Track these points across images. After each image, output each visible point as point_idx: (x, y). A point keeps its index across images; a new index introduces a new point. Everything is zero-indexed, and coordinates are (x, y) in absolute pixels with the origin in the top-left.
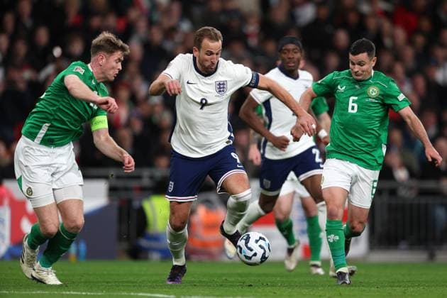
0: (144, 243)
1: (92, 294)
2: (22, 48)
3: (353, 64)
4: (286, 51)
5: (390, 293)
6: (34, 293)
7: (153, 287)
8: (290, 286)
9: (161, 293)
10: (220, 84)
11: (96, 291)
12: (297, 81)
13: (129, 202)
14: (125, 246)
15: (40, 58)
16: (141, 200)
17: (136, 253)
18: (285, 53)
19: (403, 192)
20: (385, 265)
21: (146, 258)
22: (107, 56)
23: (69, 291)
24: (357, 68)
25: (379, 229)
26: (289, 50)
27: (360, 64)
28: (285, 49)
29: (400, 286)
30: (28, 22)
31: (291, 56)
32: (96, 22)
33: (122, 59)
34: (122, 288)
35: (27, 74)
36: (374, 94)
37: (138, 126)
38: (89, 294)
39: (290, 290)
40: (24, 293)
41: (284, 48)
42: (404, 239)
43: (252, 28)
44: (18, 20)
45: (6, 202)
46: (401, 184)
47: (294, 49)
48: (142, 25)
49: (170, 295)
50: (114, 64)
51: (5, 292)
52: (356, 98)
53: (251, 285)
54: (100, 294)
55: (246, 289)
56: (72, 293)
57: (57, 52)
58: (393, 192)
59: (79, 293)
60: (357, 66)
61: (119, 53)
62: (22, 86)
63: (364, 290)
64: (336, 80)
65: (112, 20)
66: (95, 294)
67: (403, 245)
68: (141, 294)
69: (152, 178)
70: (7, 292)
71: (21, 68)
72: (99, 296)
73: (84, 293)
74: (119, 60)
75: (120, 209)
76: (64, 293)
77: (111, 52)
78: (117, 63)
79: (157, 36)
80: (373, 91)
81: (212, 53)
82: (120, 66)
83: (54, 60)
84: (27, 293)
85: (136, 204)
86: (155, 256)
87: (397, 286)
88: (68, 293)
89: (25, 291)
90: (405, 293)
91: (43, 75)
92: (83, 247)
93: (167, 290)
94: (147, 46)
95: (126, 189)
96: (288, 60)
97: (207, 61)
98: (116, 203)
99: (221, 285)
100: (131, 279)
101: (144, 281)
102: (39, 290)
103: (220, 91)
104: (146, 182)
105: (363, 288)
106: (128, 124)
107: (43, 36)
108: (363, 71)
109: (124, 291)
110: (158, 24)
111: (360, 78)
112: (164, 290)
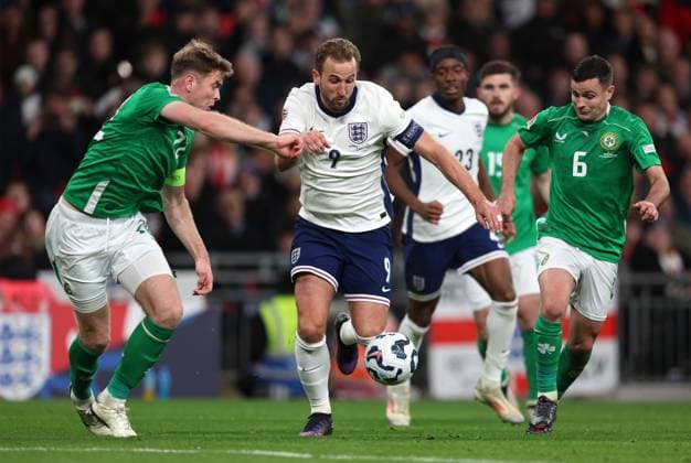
0: (262, 371)
1: (180, 451)
2: (68, 63)
3: (577, 95)
4: (442, 71)
5: (653, 450)
6: (88, 450)
7: (277, 441)
8: (493, 439)
9: (289, 450)
10: (355, 128)
11: (187, 448)
12: (463, 116)
13: (239, 306)
14: (232, 375)
15: (97, 79)
16: (257, 303)
17: (250, 388)
18: (441, 74)
19: (673, 291)
20: (645, 407)
21: (265, 395)
22: (200, 76)
23: (143, 447)
24: (582, 102)
25: (634, 349)
26: (446, 69)
27: (588, 95)
28: (441, 68)
29: (669, 439)
30: (78, 22)
31: (450, 78)
32: (186, 22)
33: (221, 83)
34: (228, 443)
35: (77, 105)
36: (611, 145)
37: (252, 187)
38: (174, 451)
39: (494, 446)
40: (71, 450)
41: (438, 66)
42: (675, 364)
43: (434, 32)
44: (63, 19)
45: (44, 307)
46: (671, 277)
47: (455, 67)
48: (260, 26)
49: (304, 453)
50: (209, 90)
51: (41, 449)
52: (584, 154)
53: (432, 438)
54: (192, 451)
55: (424, 443)
56: (147, 450)
57: (125, 69)
58: (658, 291)
59: (159, 451)
60: (582, 99)
61: (218, 73)
62: (68, 123)
63: (612, 446)
64: (554, 123)
65: (211, 20)
66: (184, 451)
67: (674, 374)
68: (257, 452)
69: (275, 268)
70: (45, 449)
71: (67, 94)
72: (191, 455)
73: (166, 451)
74: (217, 83)
75: (225, 318)
76: (135, 450)
77: (206, 72)
78: (213, 88)
79: (283, 43)
80: (610, 140)
81: (338, 80)
82: (217, 95)
83: (120, 82)
84: (76, 450)
85: (249, 309)
86: (280, 392)
87: (665, 439)
88: (141, 450)
89: (74, 447)
90: (676, 450)
91: (102, 105)
92: (165, 377)
93: (298, 445)
94: (268, 59)
95: (235, 286)
96: (446, 85)
97: (332, 92)
98: (218, 308)
99: (385, 438)
100: (242, 428)
101: (262, 431)
102: (95, 445)
103: (356, 139)
104: (265, 275)
105: (610, 443)
106: (237, 184)
107: (102, 43)
108: (592, 108)
109: (231, 447)
110: (286, 25)
111: (587, 117)
112: (293, 444)
